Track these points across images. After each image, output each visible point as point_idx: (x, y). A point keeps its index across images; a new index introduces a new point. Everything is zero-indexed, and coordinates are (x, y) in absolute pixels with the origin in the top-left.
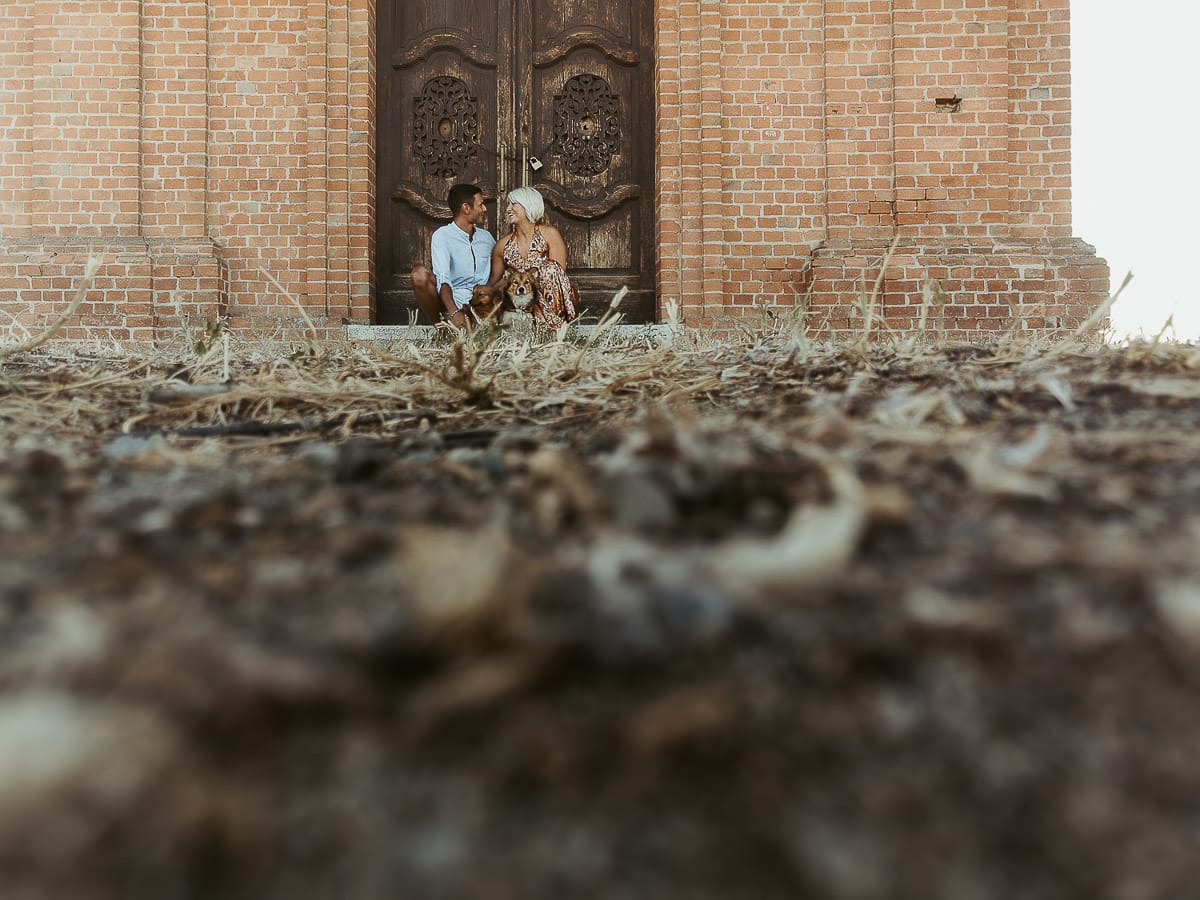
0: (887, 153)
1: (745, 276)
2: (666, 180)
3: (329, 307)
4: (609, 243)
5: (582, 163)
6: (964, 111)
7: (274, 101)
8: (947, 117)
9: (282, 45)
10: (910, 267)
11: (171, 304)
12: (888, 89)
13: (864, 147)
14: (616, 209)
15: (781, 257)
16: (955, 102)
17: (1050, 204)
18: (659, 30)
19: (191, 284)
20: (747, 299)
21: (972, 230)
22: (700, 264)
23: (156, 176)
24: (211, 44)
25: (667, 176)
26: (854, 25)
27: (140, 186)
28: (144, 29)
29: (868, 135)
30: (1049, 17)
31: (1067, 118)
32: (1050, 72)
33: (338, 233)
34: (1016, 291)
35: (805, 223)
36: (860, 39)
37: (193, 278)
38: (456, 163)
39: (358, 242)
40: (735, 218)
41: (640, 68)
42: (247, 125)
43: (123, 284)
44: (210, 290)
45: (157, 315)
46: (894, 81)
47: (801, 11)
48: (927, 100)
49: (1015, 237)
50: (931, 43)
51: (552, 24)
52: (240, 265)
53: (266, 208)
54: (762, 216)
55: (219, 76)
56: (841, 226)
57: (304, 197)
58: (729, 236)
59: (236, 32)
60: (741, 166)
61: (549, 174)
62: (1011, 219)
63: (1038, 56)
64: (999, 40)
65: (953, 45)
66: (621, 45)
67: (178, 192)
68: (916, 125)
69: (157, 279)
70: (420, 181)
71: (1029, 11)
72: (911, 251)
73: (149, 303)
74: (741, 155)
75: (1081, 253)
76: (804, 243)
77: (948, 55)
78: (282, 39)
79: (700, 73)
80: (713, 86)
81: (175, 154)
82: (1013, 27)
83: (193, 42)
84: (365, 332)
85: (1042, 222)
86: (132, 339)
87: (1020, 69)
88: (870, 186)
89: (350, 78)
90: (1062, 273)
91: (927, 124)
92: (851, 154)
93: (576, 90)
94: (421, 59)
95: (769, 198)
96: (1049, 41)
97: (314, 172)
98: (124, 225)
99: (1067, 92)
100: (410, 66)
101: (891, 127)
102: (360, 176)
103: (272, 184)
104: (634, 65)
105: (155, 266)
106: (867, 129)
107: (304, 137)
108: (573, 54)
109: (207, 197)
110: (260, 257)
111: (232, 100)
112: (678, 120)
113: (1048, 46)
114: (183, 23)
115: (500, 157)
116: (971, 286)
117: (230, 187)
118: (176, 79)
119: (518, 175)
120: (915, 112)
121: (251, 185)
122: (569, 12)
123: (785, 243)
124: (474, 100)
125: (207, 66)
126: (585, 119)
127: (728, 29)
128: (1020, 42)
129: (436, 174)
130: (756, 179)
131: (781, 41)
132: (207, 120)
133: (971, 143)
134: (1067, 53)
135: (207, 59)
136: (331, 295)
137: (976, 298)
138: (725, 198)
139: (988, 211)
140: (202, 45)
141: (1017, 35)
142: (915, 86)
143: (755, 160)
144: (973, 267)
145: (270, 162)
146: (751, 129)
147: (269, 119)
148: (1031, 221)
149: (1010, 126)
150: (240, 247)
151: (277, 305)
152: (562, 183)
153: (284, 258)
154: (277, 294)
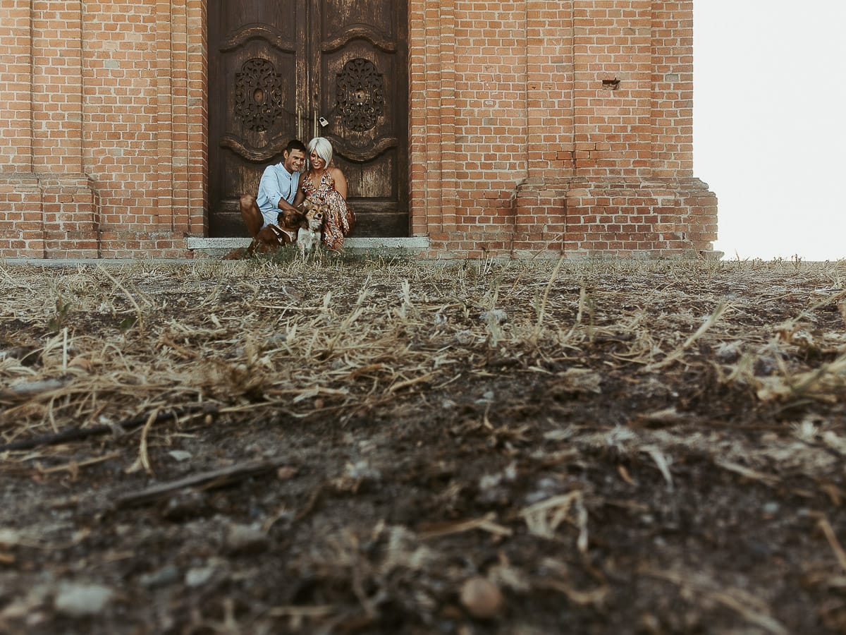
0: (569, 117)
1: (471, 203)
2: (417, 135)
3: (174, 224)
4: (376, 179)
5: (357, 122)
6: (622, 89)
7: (131, 74)
8: (610, 94)
9: (138, 34)
10: (585, 197)
11: (57, 222)
12: (570, 73)
13: (554, 113)
14: (380, 156)
15: (496, 190)
16: (615, 83)
17: (678, 154)
18: (411, 28)
19: (72, 208)
20: (473, 220)
21: (627, 172)
22: (439, 195)
23: (44, 128)
24: (84, 31)
25: (417, 132)
26: (547, 27)
27: (32, 135)
28: (34, 20)
29: (556, 104)
30: (679, 25)
31: (690, 96)
32: (680, 64)
33: (181, 171)
34: (656, 214)
35: (512, 166)
36: (551, 37)
37: (73, 203)
38: (266, 121)
39: (195, 178)
40: (464, 163)
41: (398, 55)
42: (112, 91)
43: (20, 208)
44: (87, 213)
45: (46, 231)
46: (574, 67)
47: (511, 16)
48: (597, 81)
49: (655, 177)
50: (600, 41)
51: (335, 21)
52: (108, 194)
53: (127, 153)
54: (483, 161)
55: (91, 54)
56: (537, 169)
57: (155, 145)
58: (460, 176)
59: (103, 23)
60: (468, 126)
61: (333, 129)
62: (652, 165)
63: (671, 52)
64: (645, 40)
65: (614, 43)
66: (384, 37)
67: (61, 140)
68: (589, 99)
69: (46, 204)
70: (240, 134)
71: (666, 20)
72: (586, 186)
73: (40, 221)
74: (468, 118)
75: (699, 188)
76: (512, 180)
77: (611, 50)
78: (138, 29)
79: (439, 59)
80: (449, 69)
81: (58, 112)
82: (655, 31)
83: (70, 30)
84: (199, 243)
85: (673, 167)
86: (27, 248)
87: (659, 60)
88: (558, 140)
89: (189, 58)
90: (686, 202)
91: (597, 98)
92: (545, 118)
93: (352, 70)
94: (241, 46)
95: (488, 148)
96: (679, 42)
97: (162, 127)
98: (21, 164)
99: (690, 78)
100: (232, 50)
101: (572, 99)
102: (196, 130)
103: (131, 136)
104: (394, 52)
105: (45, 194)
106: (556, 101)
107: (155, 101)
108: (351, 44)
109: (83, 144)
111: (100, 73)
112: (424, 92)
113: (678, 45)
114: (63, 16)
115: (298, 117)
116: (626, 211)
117: (100, 137)
118: (58, 56)
119: (311, 130)
120: (588, 89)
121: (116, 136)
122: (347, 14)
123: (498, 180)
124: (279, 76)
125: (82, 48)
126: (358, 90)
127: (459, 28)
128: (660, 42)
130: (479, 135)
131: (497, 38)
132: (82, 88)
133: (626, 112)
134: (691, 50)
135: (82, 42)
136: (175, 216)
137: (629, 220)
138: (458, 148)
139: (637, 159)
140: (78, 32)
141: (657, 37)
142: (589, 71)
143: (478, 122)
144: (627, 197)
145: (130, 119)
146: (476, 99)
147: (128, 88)
148: (666, 166)
149: (652, 100)
150: (108, 181)
151: (136, 223)
152: (342, 136)
153: (141, 189)
154: (136, 215)
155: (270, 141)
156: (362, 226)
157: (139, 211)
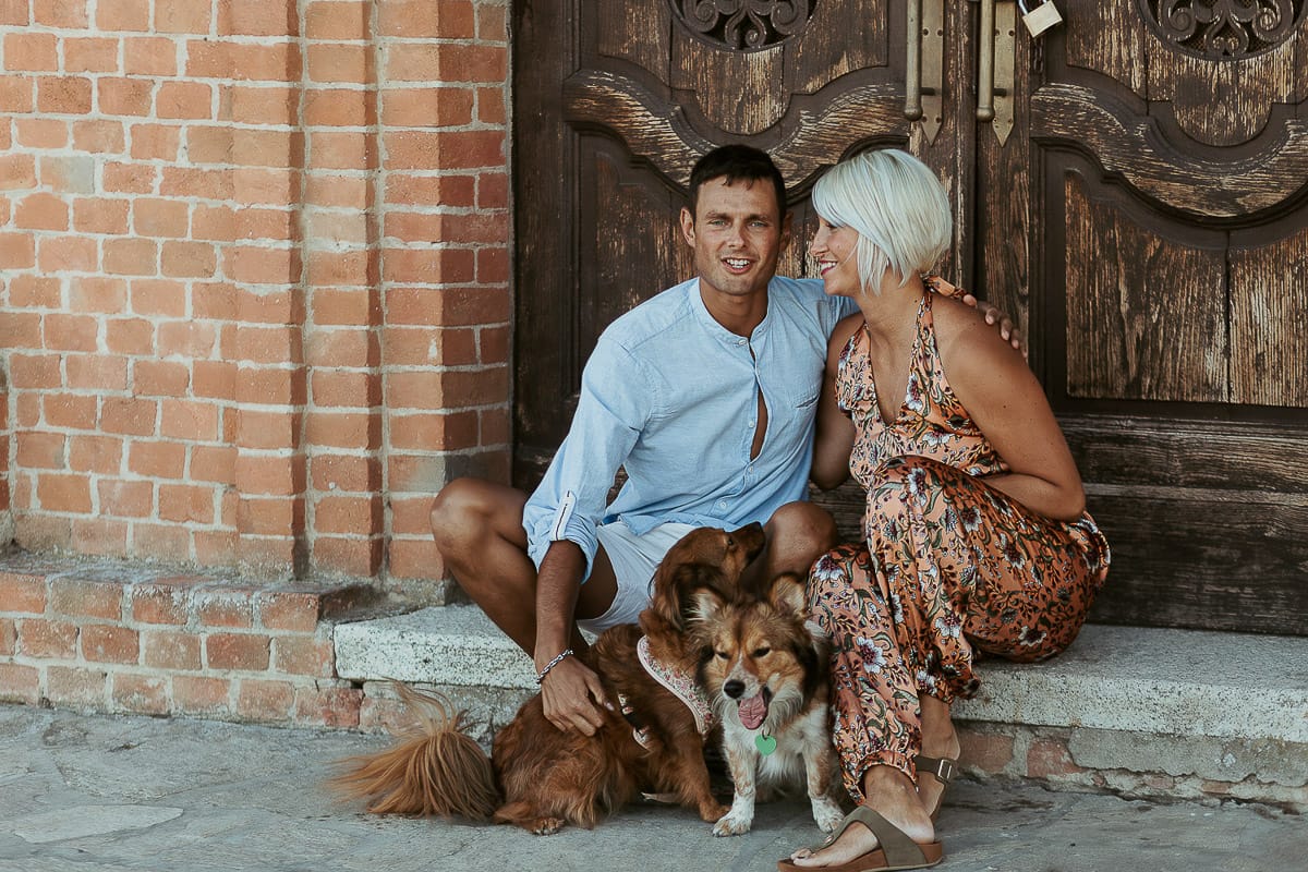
3: (311, 537)
4: (1296, 314)
5: (1209, 7)
33: (339, 276)
39: (407, 307)
52: (42, 373)
53: (121, 178)
61: (1091, 45)
102: (414, 68)
103: (135, 96)
110: (103, 349)
121: (68, 94)
129: (717, 33)
136: (318, 496)
150: (43, 311)
151: (154, 519)
152: (1136, 83)
153: (176, 358)
154: (158, 482)
155: (793, 99)
156: (1212, 560)
157: (162, 460)
